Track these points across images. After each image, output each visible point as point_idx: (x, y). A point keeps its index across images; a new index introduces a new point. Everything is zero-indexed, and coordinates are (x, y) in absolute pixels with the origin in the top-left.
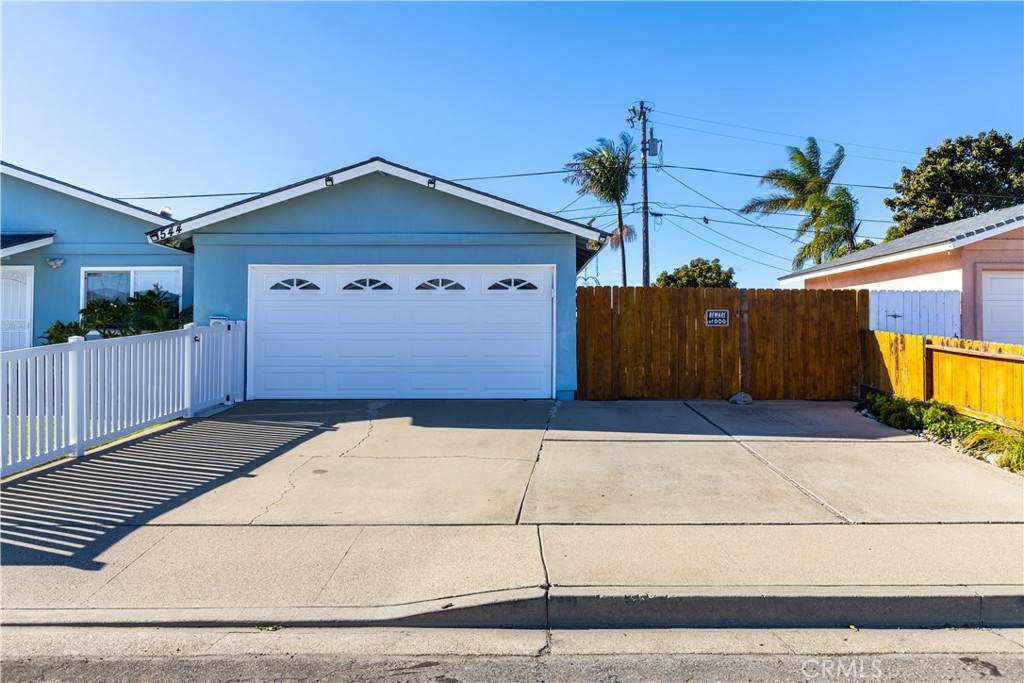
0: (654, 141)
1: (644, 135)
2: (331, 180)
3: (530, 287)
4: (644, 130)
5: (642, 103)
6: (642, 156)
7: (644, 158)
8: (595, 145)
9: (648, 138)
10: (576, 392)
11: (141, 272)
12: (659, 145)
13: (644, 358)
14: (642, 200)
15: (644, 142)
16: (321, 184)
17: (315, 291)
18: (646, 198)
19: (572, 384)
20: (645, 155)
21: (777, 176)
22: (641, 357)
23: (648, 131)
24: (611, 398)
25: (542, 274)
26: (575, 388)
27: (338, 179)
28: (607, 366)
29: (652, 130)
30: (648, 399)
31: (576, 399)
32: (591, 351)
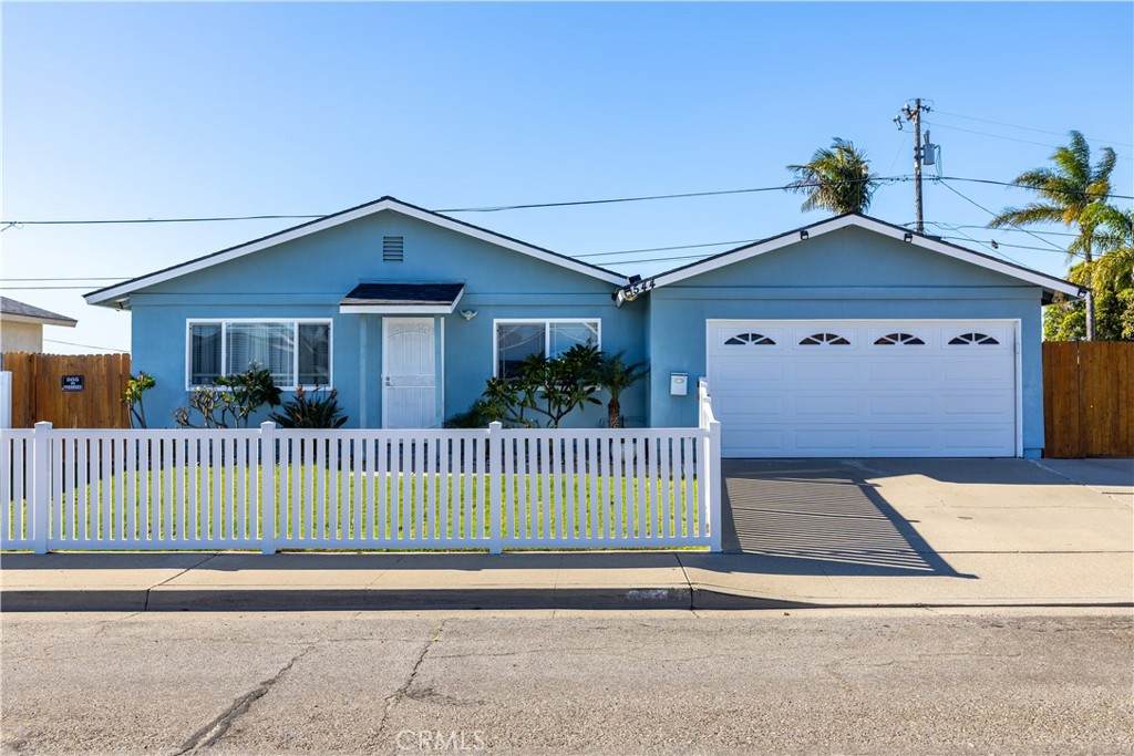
0: (929, 147)
1: (919, 140)
2: (807, 234)
3: (992, 341)
4: (918, 134)
5: (918, 101)
6: (916, 166)
7: (919, 168)
8: (827, 145)
9: (923, 143)
10: (1042, 450)
11: (558, 324)
12: (936, 151)
13: (1110, 415)
14: (916, 219)
15: (918, 149)
16: (796, 238)
17: (771, 346)
18: (921, 217)
19: (1039, 441)
20: (919, 163)
21: (1036, 180)
22: (1108, 414)
23: (922, 133)
24: (1079, 457)
25: (1004, 329)
26: (1043, 447)
27: (813, 233)
28: (1075, 422)
29: (928, 133)
30: (1117, 457)
31: (1043, 457)
32: (1058, 409)
